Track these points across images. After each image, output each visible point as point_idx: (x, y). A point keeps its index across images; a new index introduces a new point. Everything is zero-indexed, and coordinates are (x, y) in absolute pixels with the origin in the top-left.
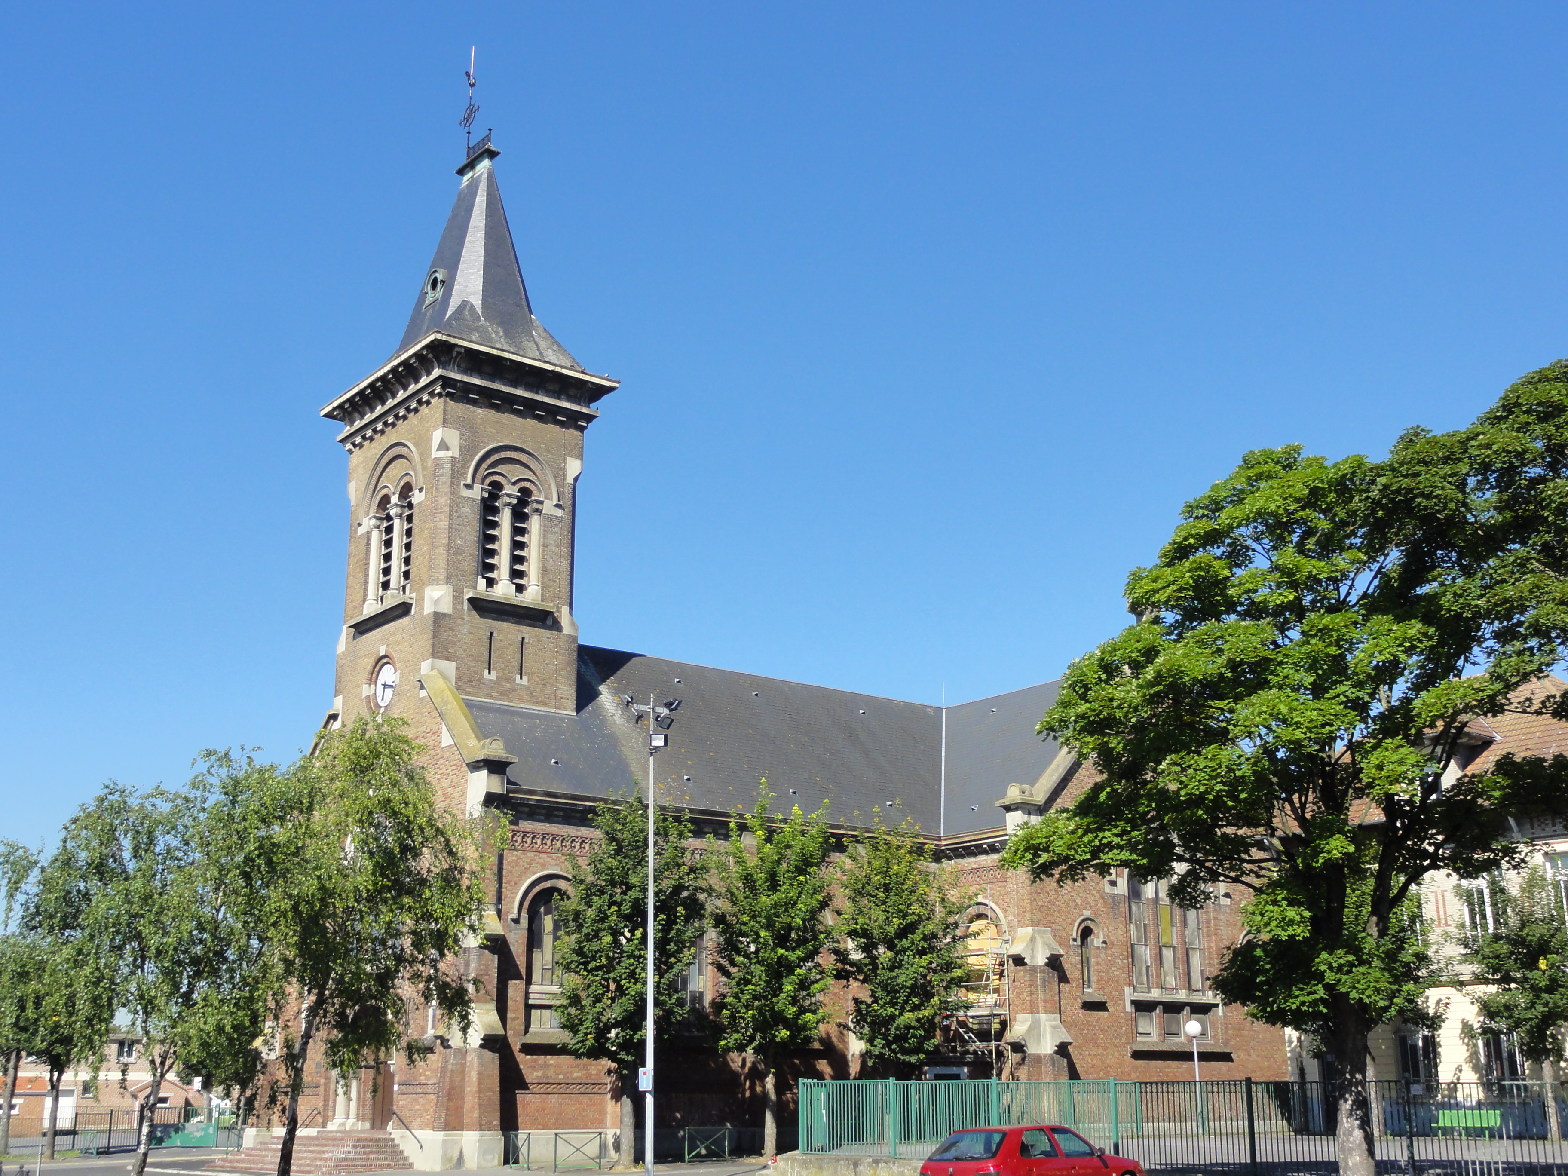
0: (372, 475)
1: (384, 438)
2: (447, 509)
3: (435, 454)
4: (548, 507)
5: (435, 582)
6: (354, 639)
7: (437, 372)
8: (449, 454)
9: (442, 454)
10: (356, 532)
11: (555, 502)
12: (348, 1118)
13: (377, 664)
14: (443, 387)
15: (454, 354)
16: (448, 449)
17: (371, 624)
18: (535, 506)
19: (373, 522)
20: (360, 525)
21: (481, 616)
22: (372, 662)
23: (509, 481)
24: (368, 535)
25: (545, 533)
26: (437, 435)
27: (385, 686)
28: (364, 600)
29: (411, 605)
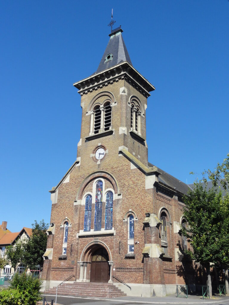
0: (92, 100)
1: (97, 91)
2: (125, 108)
3: (121, 93)
4: (142, 114)
5: (122, 126)
6: (86, 142)
7: (122, 73)
8: (125, 94)
9: (123, 94)
10: (85, 115)
11: (143, 114)
12: (84, 278)
13: (96, 148)
14: (124, 77)
15: (128, 69)
16: (125, 93)
17: (94, 138)
18: (140, 113)
19: (93, 112)
20: (87, 113)
21: (132, 138)
22: (95, 147)
23: (135, 105)
24: (91, 115)
25: (141, 120)
26: (122, 89)
27: (100, 154)
28: (90, 132)
29: (113, 132)
